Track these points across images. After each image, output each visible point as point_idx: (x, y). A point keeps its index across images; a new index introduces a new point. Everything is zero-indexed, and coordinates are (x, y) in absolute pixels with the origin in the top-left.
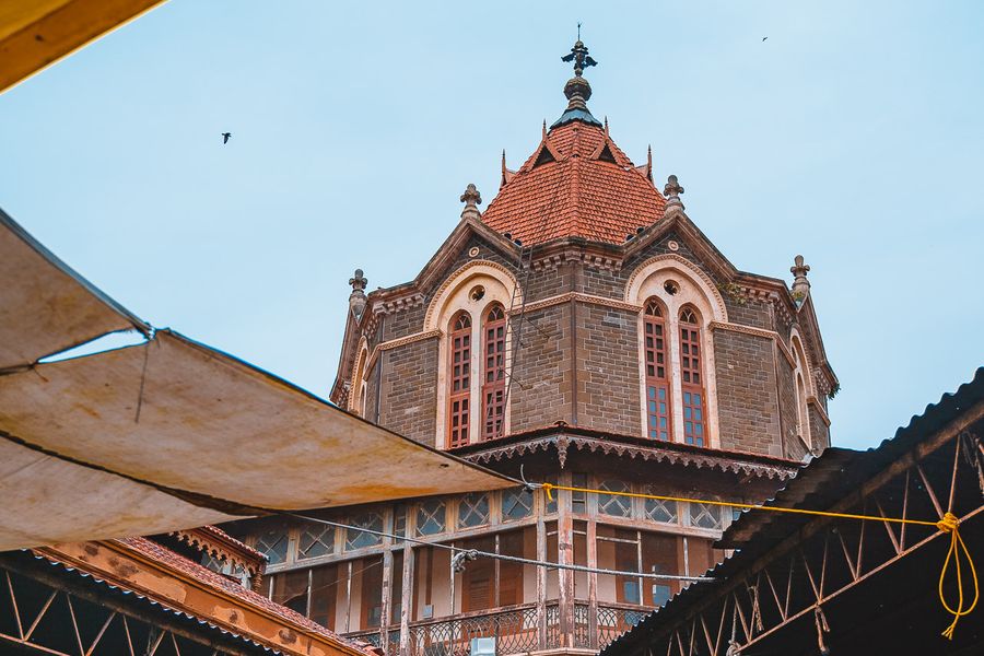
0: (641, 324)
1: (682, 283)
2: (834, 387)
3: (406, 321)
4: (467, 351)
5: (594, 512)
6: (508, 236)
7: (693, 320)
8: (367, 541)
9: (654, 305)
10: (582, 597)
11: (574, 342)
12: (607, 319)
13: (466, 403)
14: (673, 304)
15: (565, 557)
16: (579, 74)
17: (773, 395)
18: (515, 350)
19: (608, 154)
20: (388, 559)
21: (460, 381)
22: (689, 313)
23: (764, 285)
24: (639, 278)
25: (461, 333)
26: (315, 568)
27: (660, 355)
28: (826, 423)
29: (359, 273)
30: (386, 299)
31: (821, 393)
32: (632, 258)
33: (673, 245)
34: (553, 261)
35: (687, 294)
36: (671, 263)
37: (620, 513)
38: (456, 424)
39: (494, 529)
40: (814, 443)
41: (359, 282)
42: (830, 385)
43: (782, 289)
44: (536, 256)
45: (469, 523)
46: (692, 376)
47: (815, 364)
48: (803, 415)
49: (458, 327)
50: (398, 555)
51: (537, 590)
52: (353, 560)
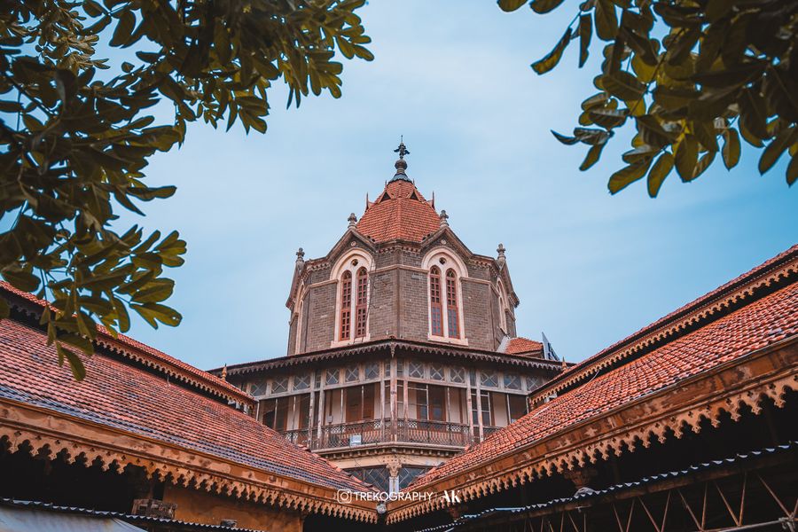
0: (429, 279)
1: (448, 259)
2: (517, 303)
3: (322, 275)
4: (349, 289)
5: (407, 376)
6: (369, 237)
7: (453, 276)
8: (303, 387)
9: (435, 269)
10: (401, 417)
11: (398, 287)
12: (414, 276)
13: (349, 313)
14: (443, 269)
15: (393, 397)
16: (401, 158)
17: (489, 311)
18: (371, 291)
19: (414, 196)
20: (312, 396)
21: (346, 303)
22: (450, 273)
23: (485, 260)
24: (428, 257)
25: (347, 281)
26: (279, 398)
27: (437, 292)
28: (513, 320)
29: (301, 249)
30: (313, 264)
31: (511, 305)
32: (425, 248)
33: (444, 242)
34: (389, 250)
35: (450, 264)
36: (443, 250)
37: (418, 376)
38: (343, 330)
39: (361, 383)
40: (508, 331)
41: (301, 254)
42: (515, 302)
43: (493, 262)
44: (381, 248)
45: (350, 380)
46: (452, 301)
47: (508, 293)
48: (503, 317)
49: (346, 278)
50: (317, 393)
51: (380, 412)
52: (296, 395)
